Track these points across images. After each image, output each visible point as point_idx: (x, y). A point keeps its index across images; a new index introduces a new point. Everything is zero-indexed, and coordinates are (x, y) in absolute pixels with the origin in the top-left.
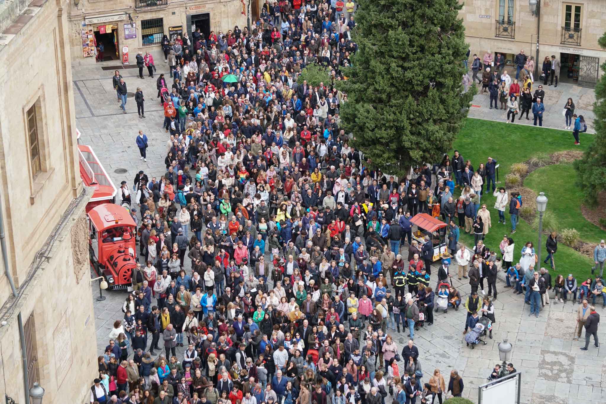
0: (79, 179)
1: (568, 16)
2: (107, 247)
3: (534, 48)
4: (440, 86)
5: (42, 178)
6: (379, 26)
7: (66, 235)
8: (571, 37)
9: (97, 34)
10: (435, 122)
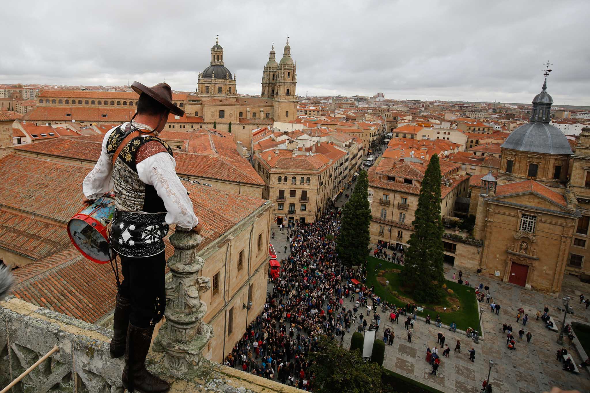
0: (268, 253)
1: (399, 234)
2: (273, 270)
3: (389, 240)
4: (362, 246)
5: (260, 252)
6: (347, 228)
7: (263, 266)
8: (399, 239)
9: (278, 218)
10: (360, 255)
